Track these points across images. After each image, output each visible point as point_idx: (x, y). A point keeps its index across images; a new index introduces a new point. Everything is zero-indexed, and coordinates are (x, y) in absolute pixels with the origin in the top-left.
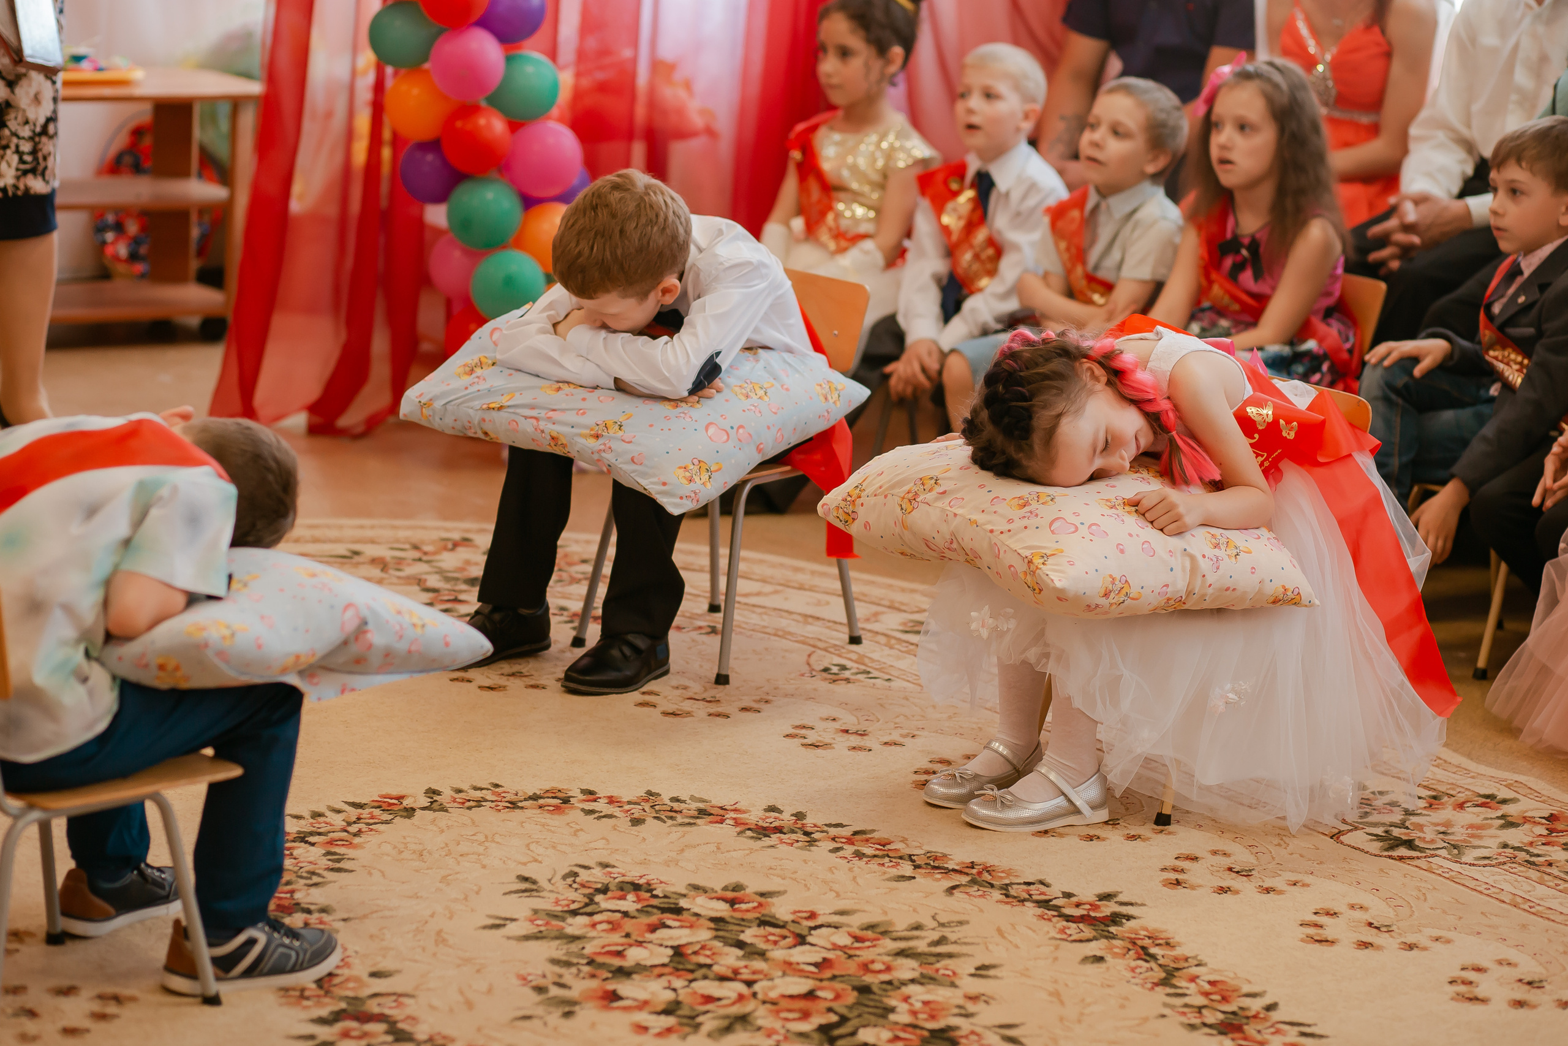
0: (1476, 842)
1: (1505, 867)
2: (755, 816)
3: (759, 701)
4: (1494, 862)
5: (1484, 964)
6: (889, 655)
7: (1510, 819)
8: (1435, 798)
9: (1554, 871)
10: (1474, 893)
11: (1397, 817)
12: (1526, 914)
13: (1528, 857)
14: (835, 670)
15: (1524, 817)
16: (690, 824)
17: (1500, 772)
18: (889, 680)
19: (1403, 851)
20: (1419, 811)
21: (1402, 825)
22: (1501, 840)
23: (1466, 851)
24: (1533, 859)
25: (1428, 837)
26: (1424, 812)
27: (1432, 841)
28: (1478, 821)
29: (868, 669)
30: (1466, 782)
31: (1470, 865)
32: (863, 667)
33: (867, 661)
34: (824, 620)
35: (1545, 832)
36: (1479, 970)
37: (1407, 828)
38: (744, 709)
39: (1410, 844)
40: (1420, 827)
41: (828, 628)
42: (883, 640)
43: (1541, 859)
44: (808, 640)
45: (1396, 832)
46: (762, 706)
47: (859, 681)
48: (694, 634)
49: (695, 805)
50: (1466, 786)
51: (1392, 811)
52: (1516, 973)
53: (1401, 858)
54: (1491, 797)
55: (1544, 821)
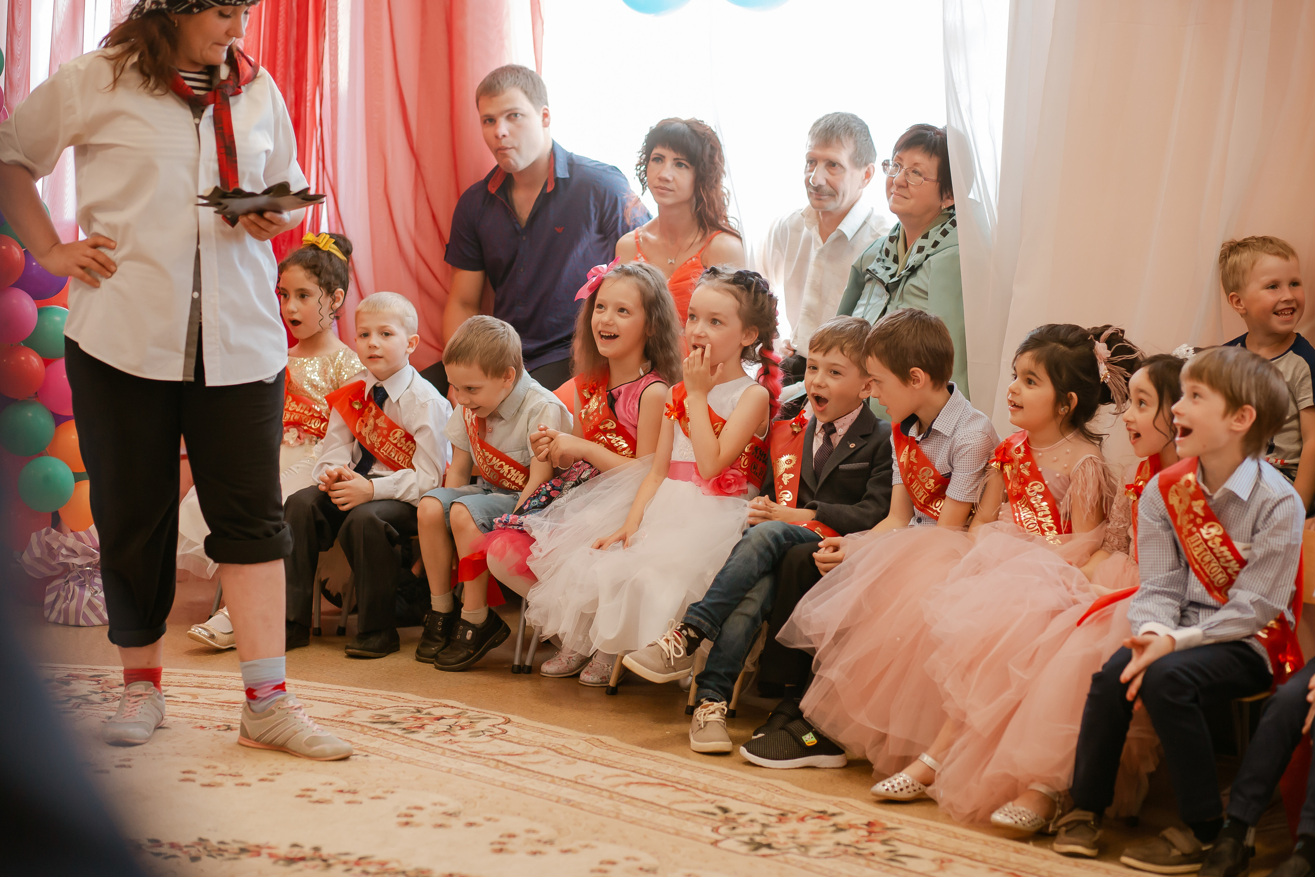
0: (816, 842)
1: (841, 858)
2: (284, 850)
3: (272, 775)
4: (832, 855)
7: (840, 827)
8: (782, 815)
9: (877, 858)
11: (757, 828)
13: (856, 851)
15: (850, 825)
16: (235, 859)
17: (827, 796)
18: (366, 756)
19: (765, 851)
20: (772, 825)
21: (762, 834)
22: (835, 840)
23: (811, 849)
24: (860, 852)
25: (782, 841)
26: (776, 825)
27: (785, 843)
28: (816, 828)
30: (803, 803)
31: (815, 858)
35: (866, 833)
37: (765, 836)
38: (262, 781)
40: (775, 835)
42: (358, 728)
43: (867, 852)
45: (758, 839)
46: (275, 778)
48: (216, 732)
49: (237, 846)
50: (804, 806)
51: (752, 825)
53: (764, 856)
54: (824, 812)
55: (865, 827)
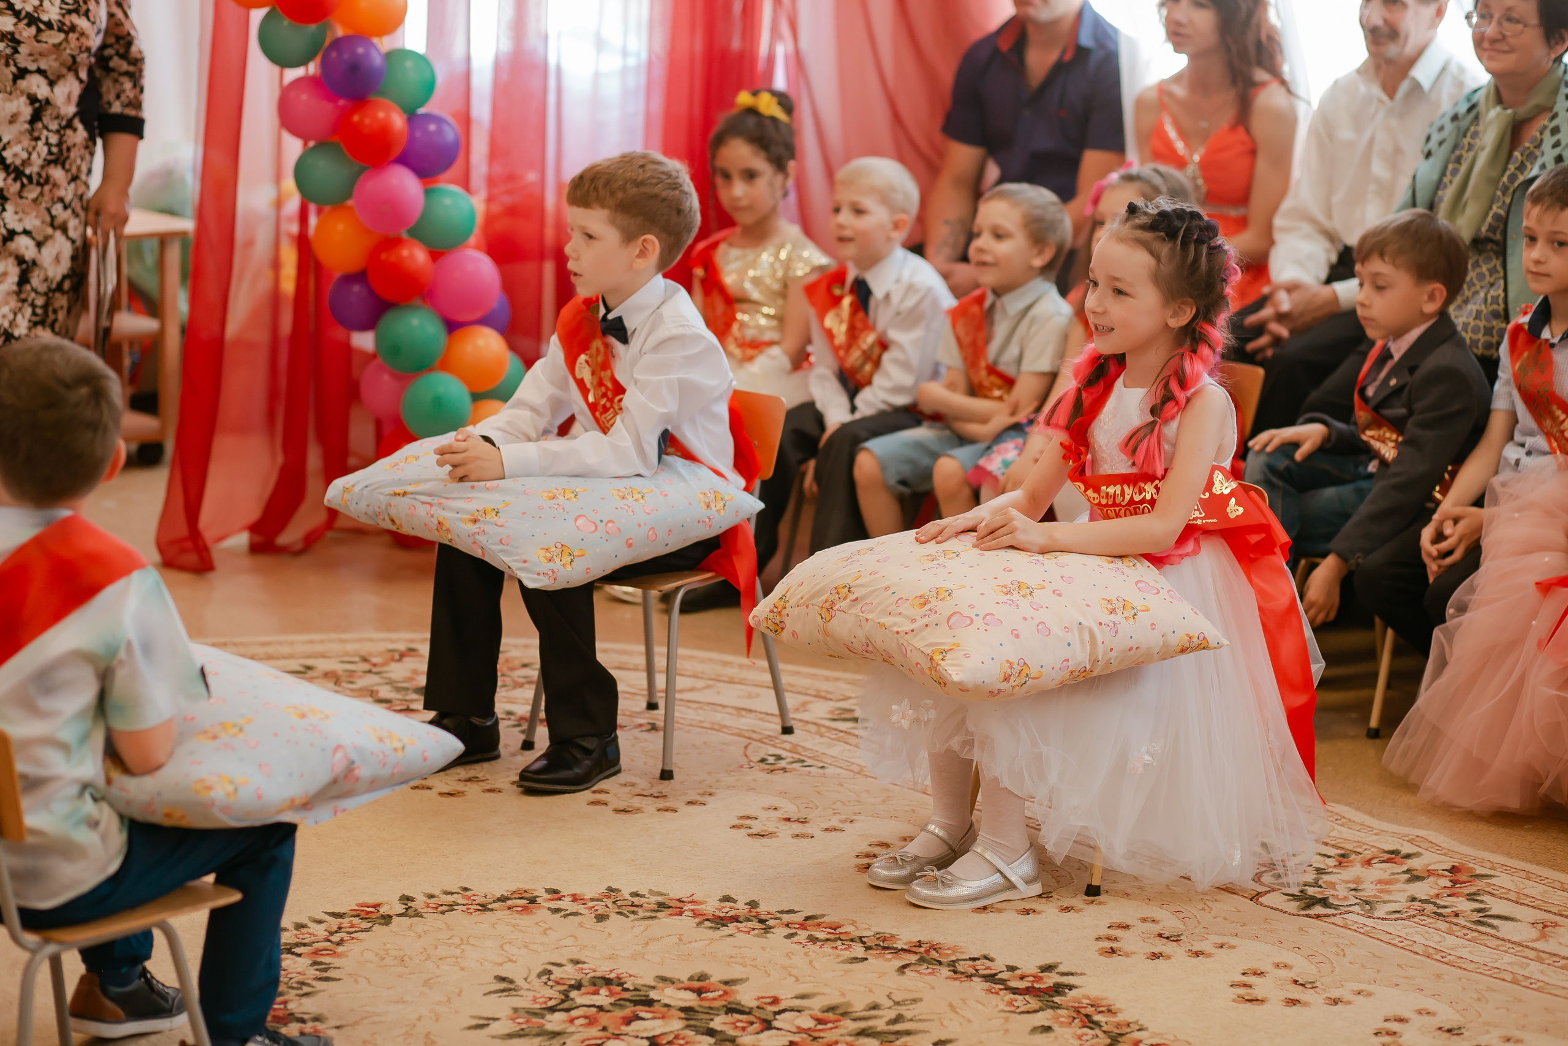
0: (1386, 897)
1: (1416, 920)
2: (711, 906)
3: (704, 794)
4: (1404, 916)
5: (1405, 1014)
6: (821, 743)
7: (1415, 873)
8: (1343, 856)
9: (1461, 921)
10: (1389, 946)
11: (1310, 877)
12: (1439, 964)
13: (1435, 909)
14: (771, 760)
15: (1428, 871)
16: (651, 918)
17: (1401, 828)
18: (823, 767)
19: (1318, 910)
20: (1330, 870)
21: (1316, 884)
22: (1408, 894)
23: (1378, 906)
24: (1440, 911)
25: (1341, 894)
26: (1335, 870)
27: (1345, 898)
28: (1385, 876)
29: (803, 758)
30: (1371, 839)
31: (1383, 919)
32: (797, 756)
33: (800, 750)
34: (756, 712)
35: (1449, 884)
36: (1401, 1020)
37: (1320, 887)
38: (690, 803)
39: (1324, 902)
40: (1333, 885)
41: (761, 719)
42: (813, 728)
43: (1448, 910)
44: (743, 732)
45: (1311, 891)
46: (707, 799)
47: (795, 770)
48: (636, 732)
49: (654, 899)
50: (1371, 844)
52: (1436, 1022)
53: (1318, 917)
54: (1395, 852)
55: (1446, 873)
